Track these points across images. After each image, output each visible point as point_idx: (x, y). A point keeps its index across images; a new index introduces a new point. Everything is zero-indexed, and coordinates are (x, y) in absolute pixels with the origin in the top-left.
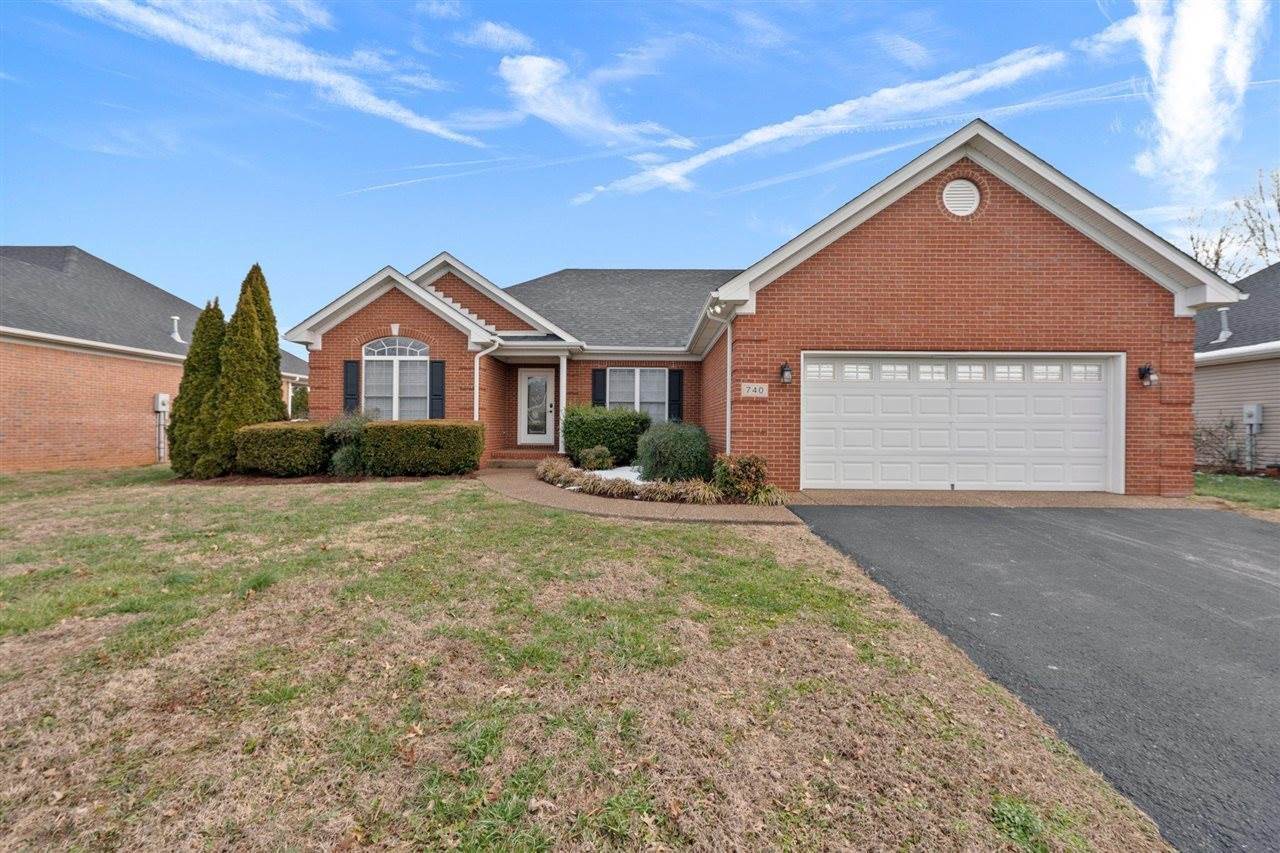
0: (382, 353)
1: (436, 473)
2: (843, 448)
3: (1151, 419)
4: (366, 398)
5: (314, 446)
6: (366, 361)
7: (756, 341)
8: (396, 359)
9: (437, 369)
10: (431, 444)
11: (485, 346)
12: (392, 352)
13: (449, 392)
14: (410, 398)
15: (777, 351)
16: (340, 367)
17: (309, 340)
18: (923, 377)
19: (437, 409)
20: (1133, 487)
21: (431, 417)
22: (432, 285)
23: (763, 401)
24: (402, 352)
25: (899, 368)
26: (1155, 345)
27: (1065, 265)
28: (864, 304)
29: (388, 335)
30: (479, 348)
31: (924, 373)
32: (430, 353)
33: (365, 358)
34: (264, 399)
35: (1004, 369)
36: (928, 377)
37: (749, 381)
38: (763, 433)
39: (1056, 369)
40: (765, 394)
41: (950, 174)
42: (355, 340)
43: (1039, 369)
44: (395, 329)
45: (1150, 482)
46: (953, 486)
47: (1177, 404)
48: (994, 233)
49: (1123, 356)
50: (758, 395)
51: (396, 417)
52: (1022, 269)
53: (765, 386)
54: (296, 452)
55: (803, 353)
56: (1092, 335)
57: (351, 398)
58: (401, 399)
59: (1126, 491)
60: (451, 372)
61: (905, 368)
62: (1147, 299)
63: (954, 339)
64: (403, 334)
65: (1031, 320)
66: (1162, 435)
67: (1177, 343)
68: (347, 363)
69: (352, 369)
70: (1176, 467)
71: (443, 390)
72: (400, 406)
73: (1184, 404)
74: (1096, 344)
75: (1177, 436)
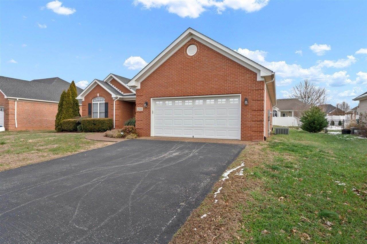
0: (96, 101)
1: (95, 131)
2: (165, 125)
3: (249, 116)
4: (93, 113)
5: (74, 124)
6: (93, 103)
7: (140, 96)
8: (99, 102)
9: (106, 104)
10: (93, 124)
11: (116, 98)
12: (98, 101)
13: (109, 111)
14: (102, 112)
15: (145, 98)
16: (88, 105)
17: (81, 99)
18: (186, 104)
19: (106, 116)
20: (244, 137)
21: (105, 117)
22: (110, 82)
23: (142, 112)
24: (100, 101)
25: (180, 102)
26: (250, 91)
27: (221, 67)
28: (166, 84)
29: (97, 97)
30: (115, 99)
31: (186, 103)
32: (105, 100)
33: (93, 102)
34: (72, 113)
35: (209, 101)
36: (187, 104)
37: (139, 107)
38: (142, 120)
39: (224, 100)
40: (142, 110)
41: (188, 44)
42: (91, 98)
43: (220, 100)
44: (98, 95)
45: (249, 136)
46: (193, 136)
47: (258, 110)
48: (200, 60)
49: (240, 95)
50: (140, 110)
51: (98, 117)
52: (208, 70)
53: (142, 108)
54: (71, 126)
55: (151, 99)
56: (230, 89)
57: (90, 113)
58: (100, 113)
59: (241, 139)
60: (109, 105)
61: (181, 101)
62: (248, 76)
63: (189, 93)
64: (100, 96)
65: (211, 85)
66: (253, 121)
67: (258, 90)
68: (89, 104)
69: (90, 105)
70: (257, 132)
71: (108, 110)
72: (100, 115)
73: (260, 110)
74: (231, 92)
75: (258, 121)
